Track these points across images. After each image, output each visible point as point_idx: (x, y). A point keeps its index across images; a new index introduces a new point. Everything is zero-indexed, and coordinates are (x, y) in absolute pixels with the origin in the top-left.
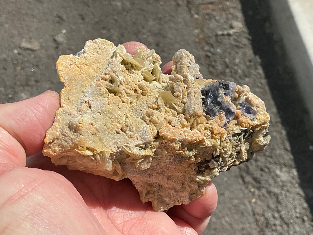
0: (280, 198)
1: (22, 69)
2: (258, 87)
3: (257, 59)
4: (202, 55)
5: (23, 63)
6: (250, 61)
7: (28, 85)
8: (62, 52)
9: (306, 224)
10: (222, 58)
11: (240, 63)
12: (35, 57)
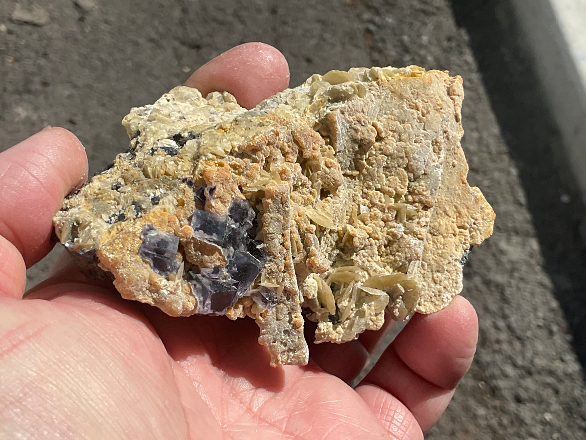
0: (508, 292)
1: (16, 60)
3: (462, 36)
4: (359, 29)
5: (17, 49)
6: (449, 39)
7: (29, 92)
8: (92, 28)
9: (555, 337)
10: (395, 35)
11: (430, 42)
12: (40, 39)
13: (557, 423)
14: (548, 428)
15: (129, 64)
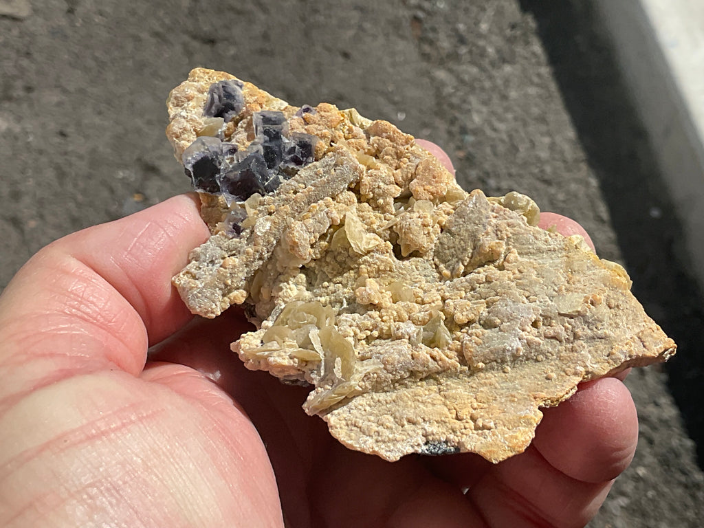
2: (532, 83)
3: (528, 23)
4: (404, 16)
6: (513, 27)
7: (9, 99)
8: (83, 20)
9: (647, 378)
10: (449, 22)
11: (490, 31)
12: (22, 35)
13: (653, 479)
14: (641, 485)
15: (130, 63)
